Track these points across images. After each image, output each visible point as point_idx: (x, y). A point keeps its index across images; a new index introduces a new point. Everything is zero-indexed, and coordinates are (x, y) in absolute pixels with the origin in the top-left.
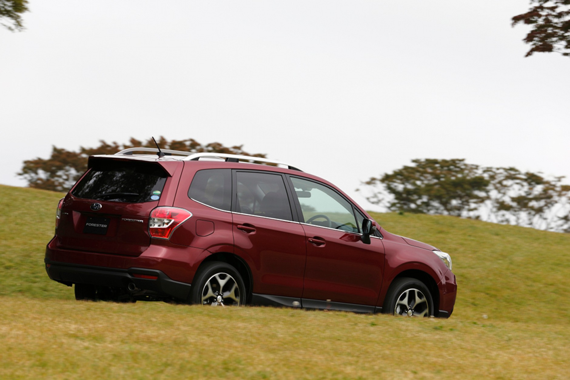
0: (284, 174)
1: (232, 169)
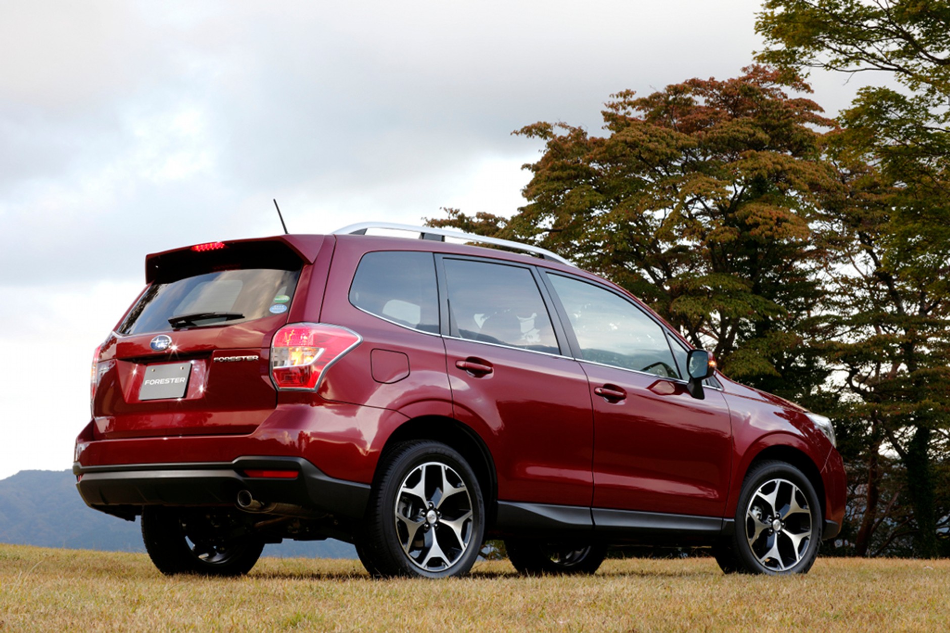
0: (534, 267)
1: (434, 253)
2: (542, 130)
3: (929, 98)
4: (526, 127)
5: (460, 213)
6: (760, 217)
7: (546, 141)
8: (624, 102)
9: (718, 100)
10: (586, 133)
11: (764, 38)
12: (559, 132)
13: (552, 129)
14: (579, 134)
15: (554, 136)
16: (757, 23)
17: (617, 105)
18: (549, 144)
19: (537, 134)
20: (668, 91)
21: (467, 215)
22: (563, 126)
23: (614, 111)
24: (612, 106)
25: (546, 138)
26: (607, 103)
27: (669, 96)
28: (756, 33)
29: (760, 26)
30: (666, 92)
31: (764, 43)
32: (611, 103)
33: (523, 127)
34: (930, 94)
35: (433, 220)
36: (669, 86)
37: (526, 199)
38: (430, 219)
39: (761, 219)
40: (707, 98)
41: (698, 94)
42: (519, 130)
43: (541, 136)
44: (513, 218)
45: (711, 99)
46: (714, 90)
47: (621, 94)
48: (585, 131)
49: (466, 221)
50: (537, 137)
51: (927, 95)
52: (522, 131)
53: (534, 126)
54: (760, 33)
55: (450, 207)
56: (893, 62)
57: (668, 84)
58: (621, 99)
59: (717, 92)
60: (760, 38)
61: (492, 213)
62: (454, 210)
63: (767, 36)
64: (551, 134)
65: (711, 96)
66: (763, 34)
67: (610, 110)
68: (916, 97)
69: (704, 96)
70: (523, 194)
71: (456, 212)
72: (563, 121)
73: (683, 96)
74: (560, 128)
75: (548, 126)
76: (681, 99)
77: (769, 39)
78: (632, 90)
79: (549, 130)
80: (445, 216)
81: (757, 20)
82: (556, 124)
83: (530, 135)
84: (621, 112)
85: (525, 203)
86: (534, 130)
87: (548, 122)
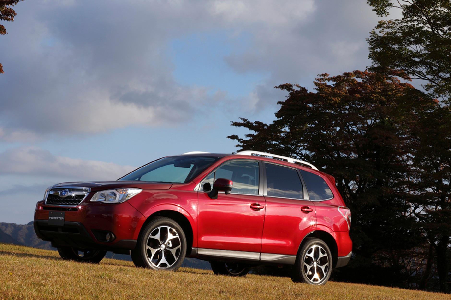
2: (288, 87)
3: (434, 94)
4: (281, 85)
5: (248, 121)
6: (379, 135)
7: (289, 92)
8: (324, 78)
9: (368, 81)
10: (307, 90)
11: (373, 61)
12: (296, 88)
13: (292, 87)
14: (304, 90)
15: (293, 91)
16: (370, 54)
17: (321, 79)
18: (290, 94)
19: (285, 89)
20: (344, 75)
21: (251, 122)
22: (297, 86)
23: (319, 82)
24: (318, 80)
25: (289, 91)
26: (316, 78)
27: (345, 77)
28: (369, 58)
29: (371, 56)
30: (343, 75)
31: (372, 63)
32: (318, 78)
33: (279, 85)
34: (435, 93)
35: (235, 123)
36: (345, 73)
37: (277, 118)
38: (234, 122)
39: (378, 136)
40: (363, 79)
41: (359, 77)
42: (278, 86)
43: (287, 90)
44: (270, 125)
45: (365, 80)
46: (367, 76)
47: (322, 75)
48: (307, 89)
49: (250, 125)
50: (286, 90)
51: (433, 93)
52: (279, 86)
53: (284, 85)
54: (371, 59)
55: (244, 118)
56: (426, 76)
57: (345, 72)
58: (323, 77)
59: (368, 77)
60: (371, 60)
61: (262, 122)
62: (245, 119)
63: (373, 60)
64: (292, 89)
65: (365, 78)
66: (372, 59)
67: (317, 81)
68: (429, 93)
69: (362, 78)
70: (276, 115)
71: (246, 120)
72: (298, 84)
73: (351, 78)
74: (296, 87)
75: (291, 86)
76: (350, 79)
77: (374, 61)
78: (328, 73)
79: (291, 87)
80: (241, 122)
81: (370, 53)
82: (295, 85)
83: (283, 89)
84: (323, 83)
85: (276, 119)
86: (284, 87)
87: (291, 84)
